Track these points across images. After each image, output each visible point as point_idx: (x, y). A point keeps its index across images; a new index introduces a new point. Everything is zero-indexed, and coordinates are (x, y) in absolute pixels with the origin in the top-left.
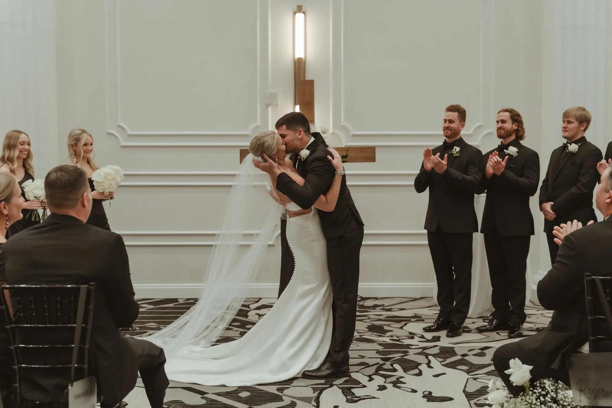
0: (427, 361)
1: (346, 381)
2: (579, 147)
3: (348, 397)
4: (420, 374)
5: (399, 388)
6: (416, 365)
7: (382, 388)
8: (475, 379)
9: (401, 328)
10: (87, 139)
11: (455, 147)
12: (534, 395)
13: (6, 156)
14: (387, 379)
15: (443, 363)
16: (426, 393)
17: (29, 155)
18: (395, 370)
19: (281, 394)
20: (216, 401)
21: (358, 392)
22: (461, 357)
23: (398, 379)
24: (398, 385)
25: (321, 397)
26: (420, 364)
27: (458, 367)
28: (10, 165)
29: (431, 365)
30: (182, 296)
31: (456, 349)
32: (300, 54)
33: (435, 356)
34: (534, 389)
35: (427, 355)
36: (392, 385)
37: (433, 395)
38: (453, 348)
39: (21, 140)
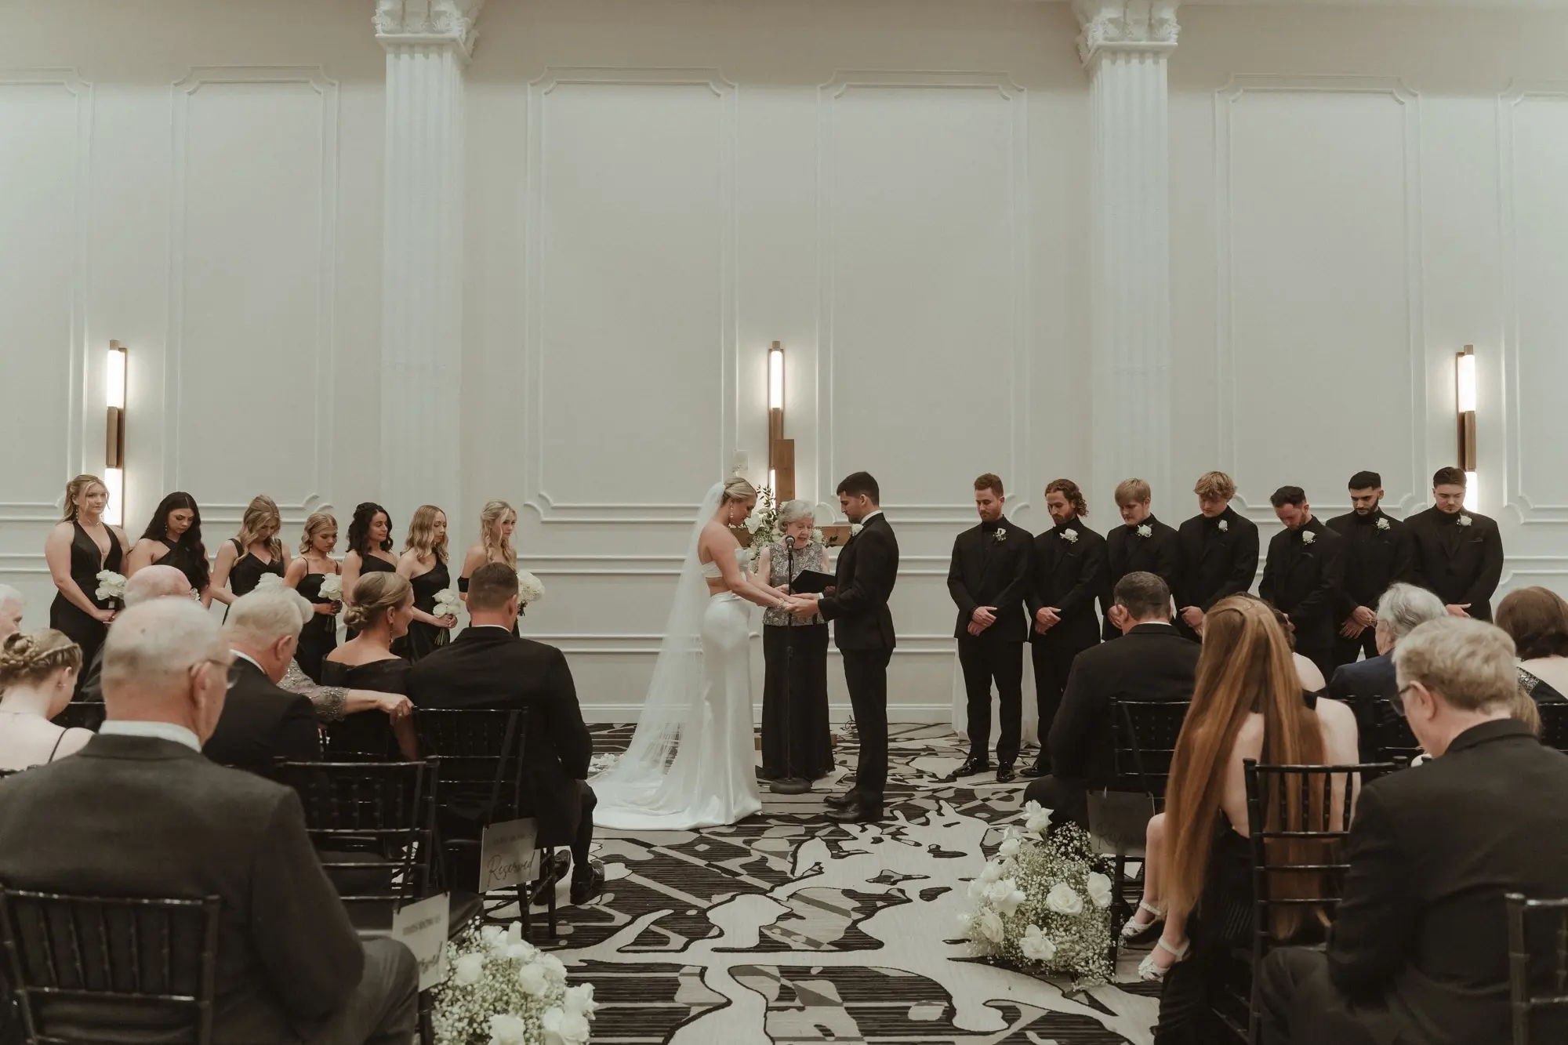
0: (937, 807)
1: (832, 832)
2: (1152, 528)
3: (833, 852)
4: (927, 823)
5: (899, 840)
6: (922, 812)
7: (877, 840)
8: (997, 830)
9: (907, 764)
10: (508, 516)
11: (999, 529)
12: (1055, 845)
13: (417, 539)
14: (884, 830)
15: (957, 810)
16: (932, 847)
17: (443, 539)
18: (896, 818)
19: (748, 848)
20: (666, 855)
21: (846, 845)
22: (981, 802)
23: (898, 829)
24: (897, 837)
25: (799, 851)
26: (928, 811)
27: (976, 815)
28: (420, 551)
29: (942, 811)
30: (618, 721)
31: (976, 793)
32: (776, 403)
33: (948, 800)
34: (1054, 838)
35: (937, 800)
36: (890, 836)
37: (941, 849)
38: (973, 790)
39: (437, 520)
